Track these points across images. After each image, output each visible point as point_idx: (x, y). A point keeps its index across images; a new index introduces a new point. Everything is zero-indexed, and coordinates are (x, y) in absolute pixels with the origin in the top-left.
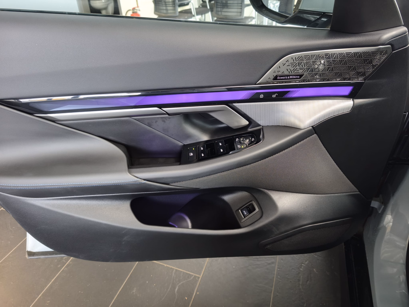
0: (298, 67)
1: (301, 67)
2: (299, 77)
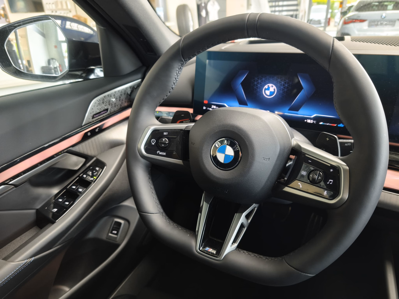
0: (103, 105)
1: (105, 105)
2: (106, 111)
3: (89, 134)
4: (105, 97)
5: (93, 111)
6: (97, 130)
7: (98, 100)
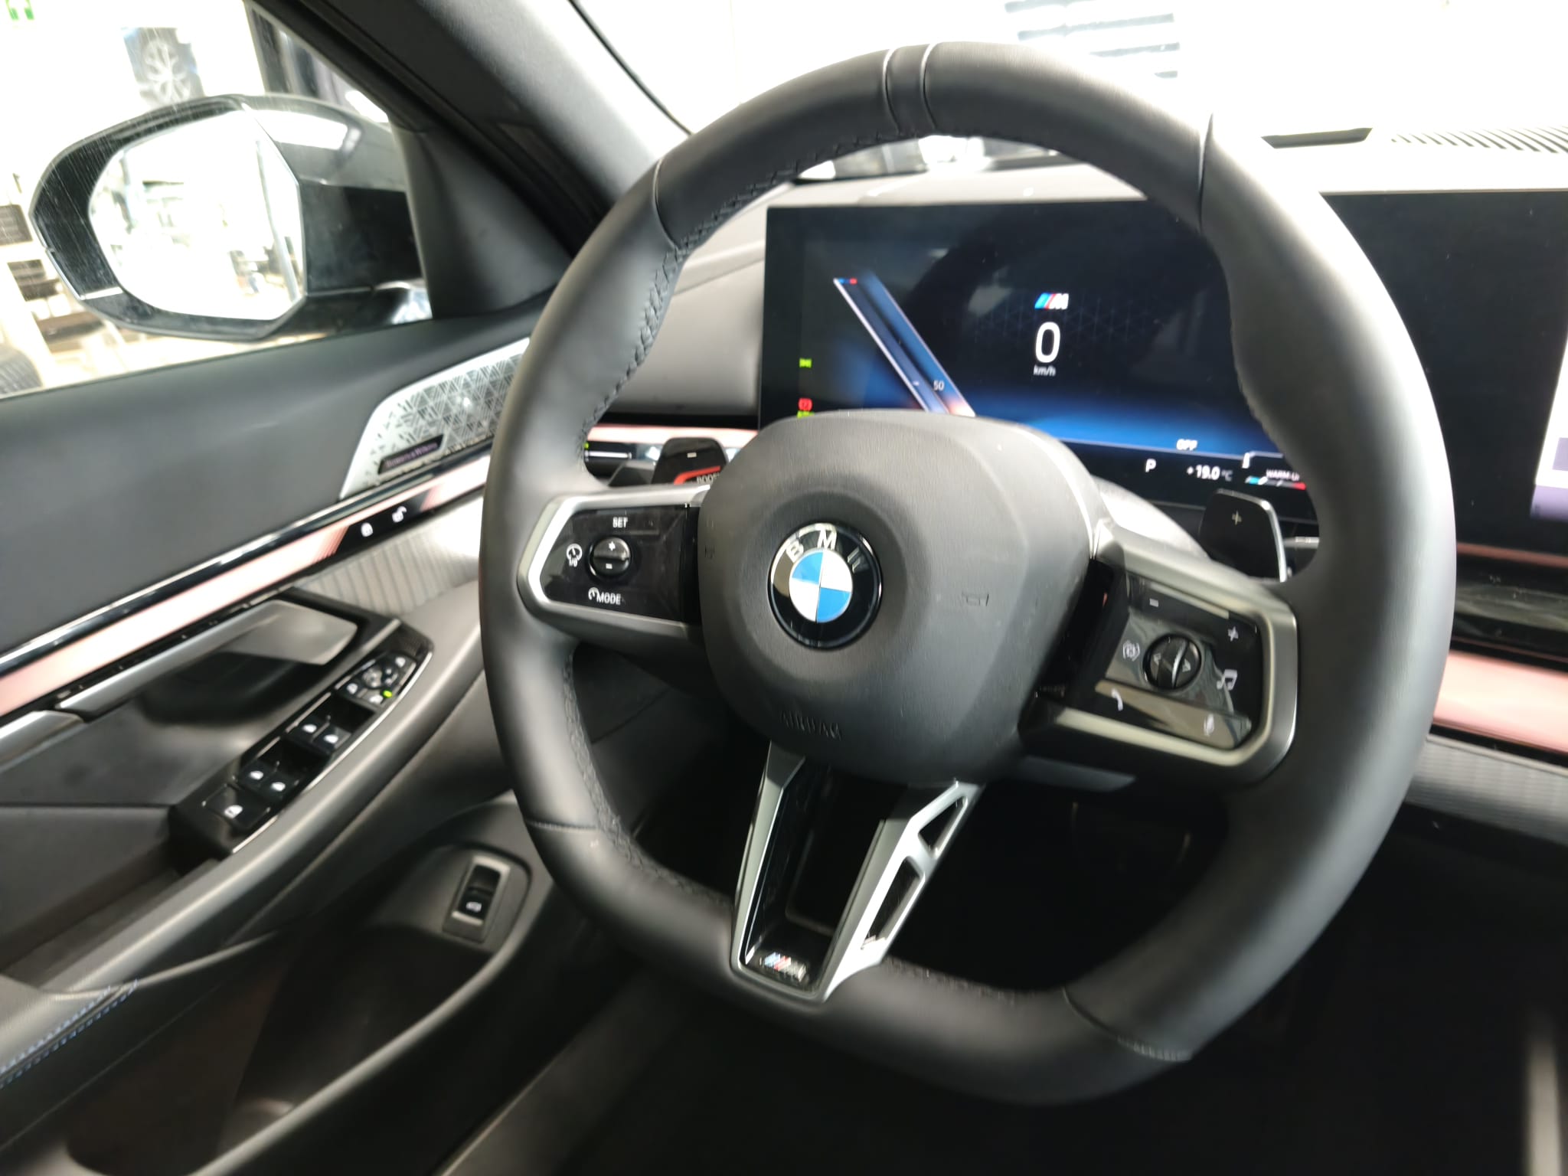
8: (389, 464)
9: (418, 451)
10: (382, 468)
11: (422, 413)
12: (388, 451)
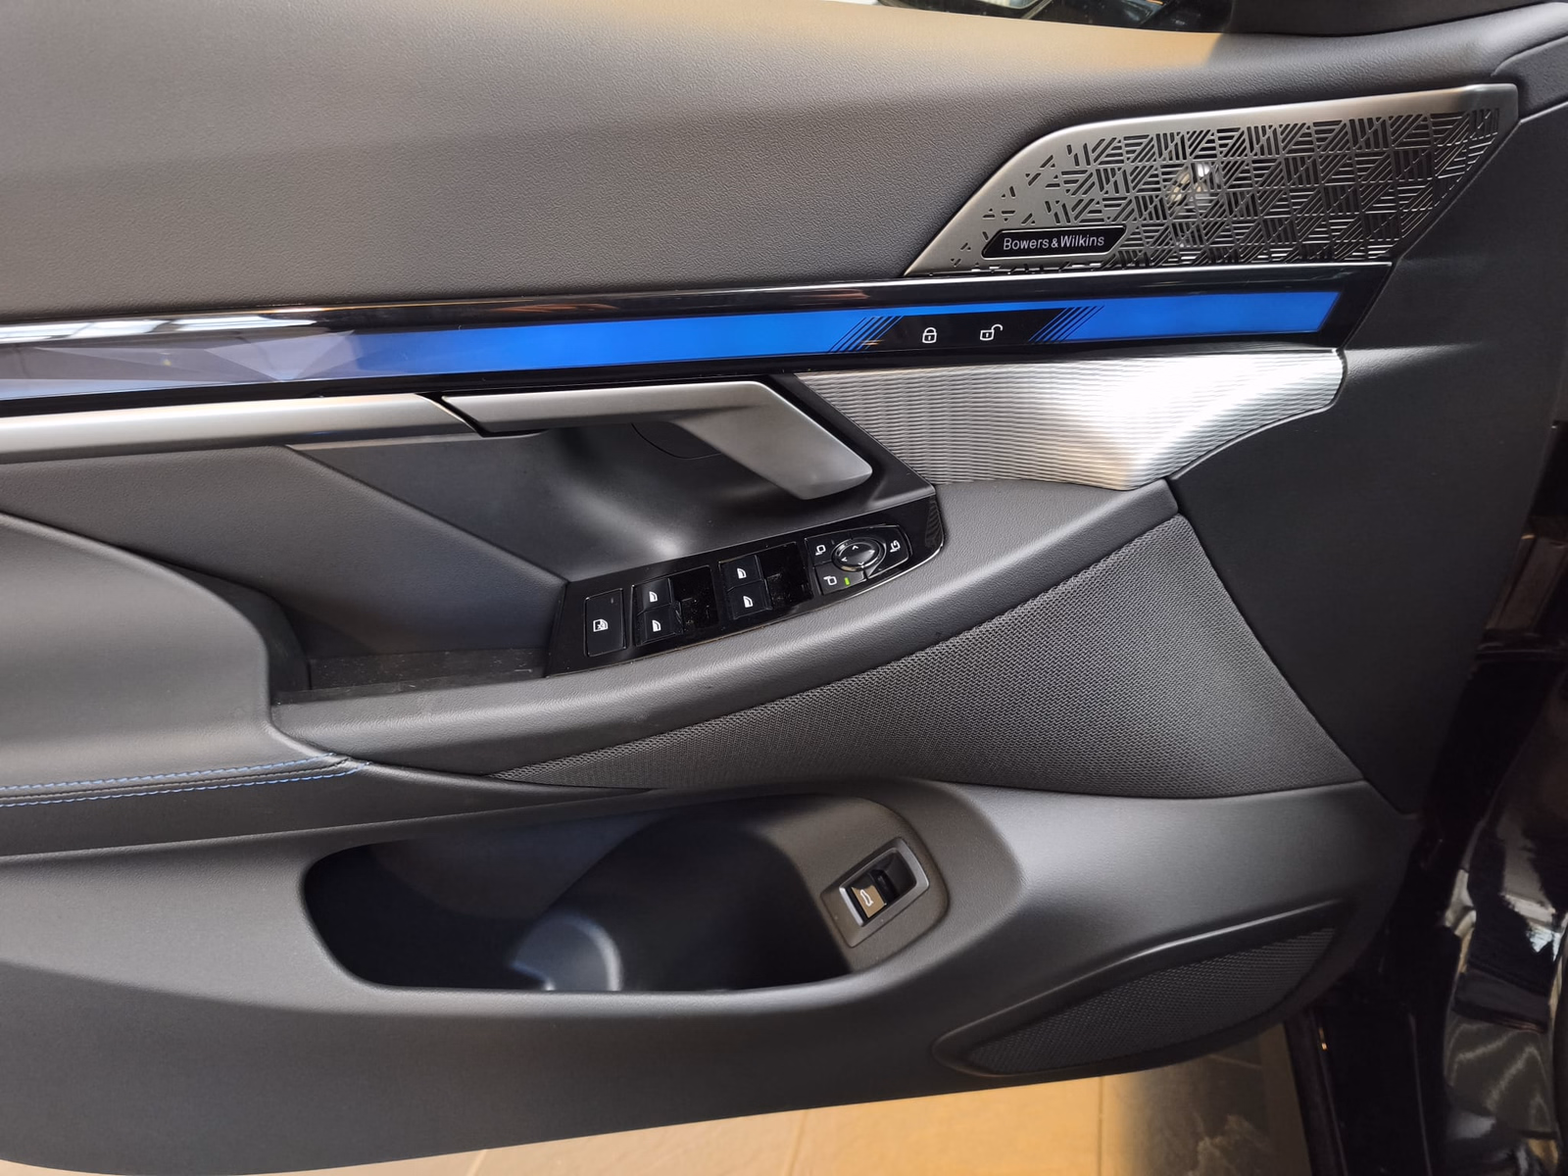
3: (929, 336)
4: (1133, 140)
5: (1010, 203)
6: (987, 335)
7: (1078, 150)
8: (1007, 244)
9: (1066, 241)
10: (994, 247)
11: (1104, 177)
12: (1015, 223)
